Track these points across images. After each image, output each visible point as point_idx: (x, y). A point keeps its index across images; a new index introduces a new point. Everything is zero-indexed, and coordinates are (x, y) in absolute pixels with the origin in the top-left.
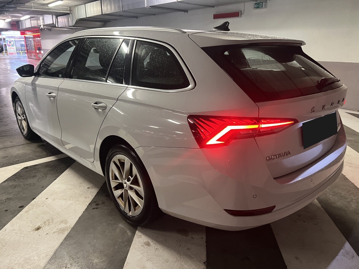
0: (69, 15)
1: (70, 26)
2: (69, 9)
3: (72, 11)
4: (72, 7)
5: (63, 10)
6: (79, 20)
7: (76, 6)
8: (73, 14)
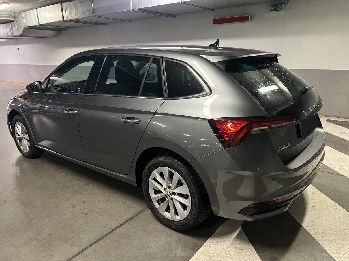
0: (12, 23)
1: (14, 36)
2: (13, 16)
3: (17, 18)
4: (17, 12)
5: (5, 17)
6: (28, 28)
7: (23, 11)
8: (18, 21)
